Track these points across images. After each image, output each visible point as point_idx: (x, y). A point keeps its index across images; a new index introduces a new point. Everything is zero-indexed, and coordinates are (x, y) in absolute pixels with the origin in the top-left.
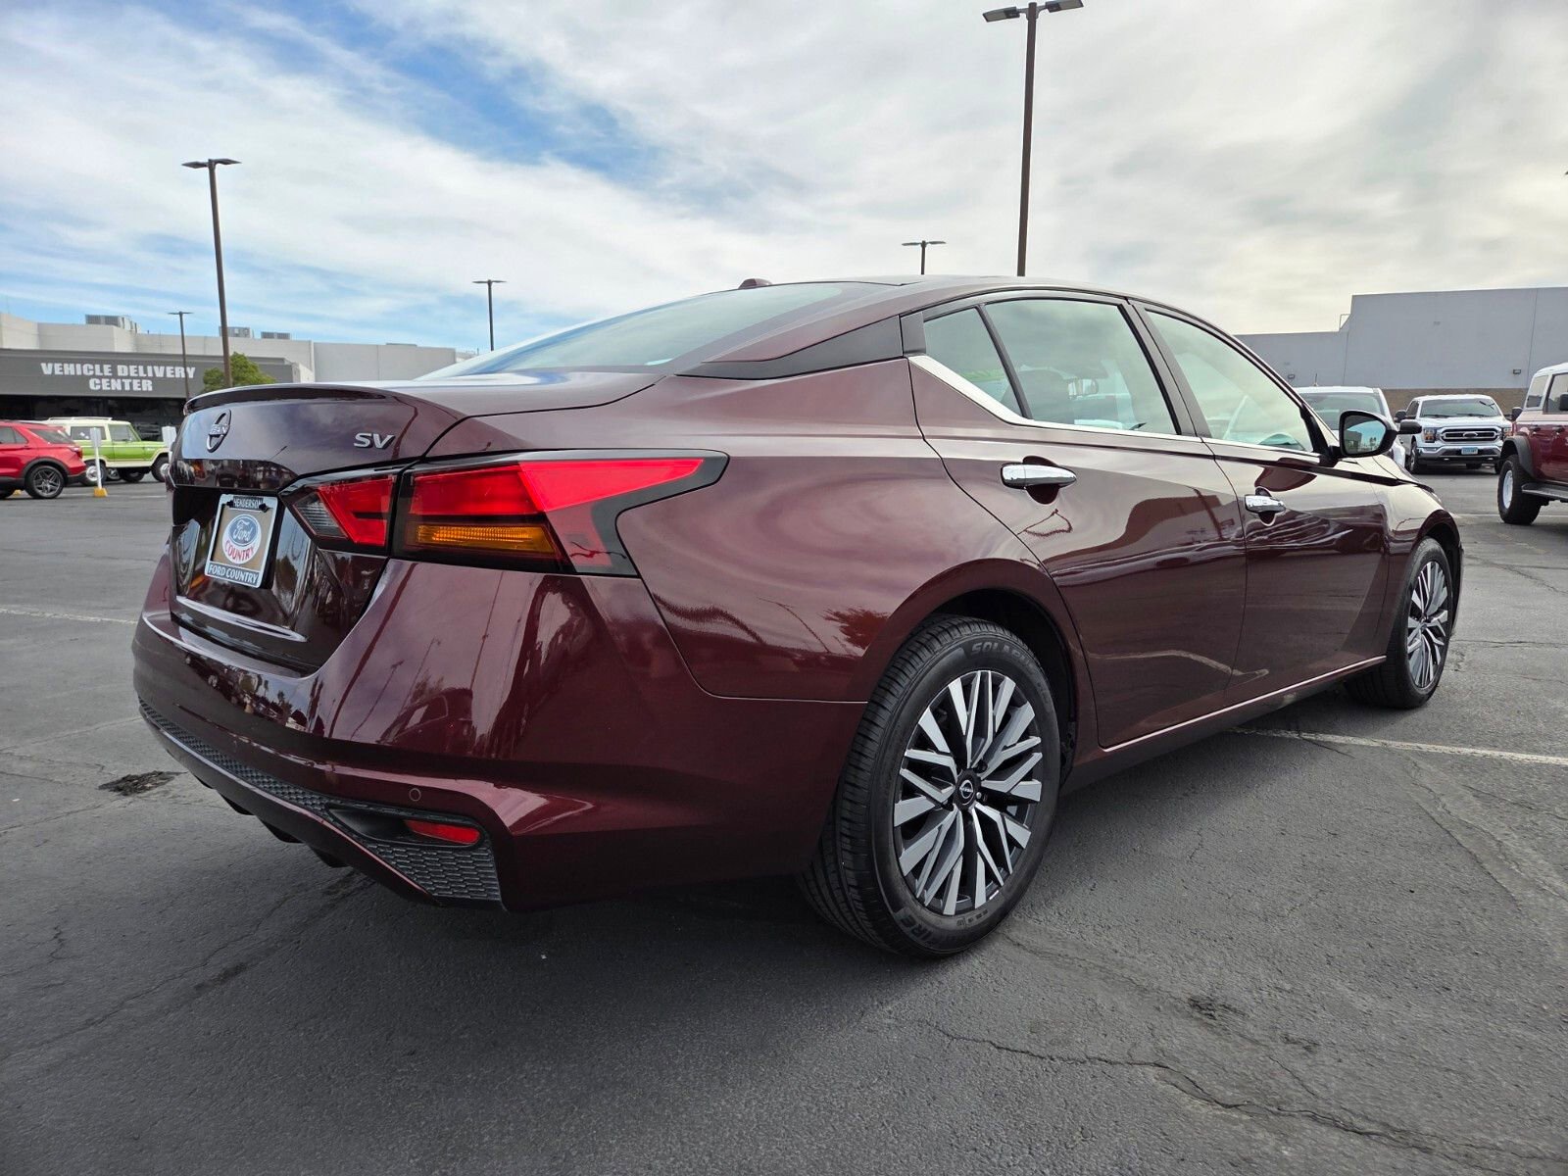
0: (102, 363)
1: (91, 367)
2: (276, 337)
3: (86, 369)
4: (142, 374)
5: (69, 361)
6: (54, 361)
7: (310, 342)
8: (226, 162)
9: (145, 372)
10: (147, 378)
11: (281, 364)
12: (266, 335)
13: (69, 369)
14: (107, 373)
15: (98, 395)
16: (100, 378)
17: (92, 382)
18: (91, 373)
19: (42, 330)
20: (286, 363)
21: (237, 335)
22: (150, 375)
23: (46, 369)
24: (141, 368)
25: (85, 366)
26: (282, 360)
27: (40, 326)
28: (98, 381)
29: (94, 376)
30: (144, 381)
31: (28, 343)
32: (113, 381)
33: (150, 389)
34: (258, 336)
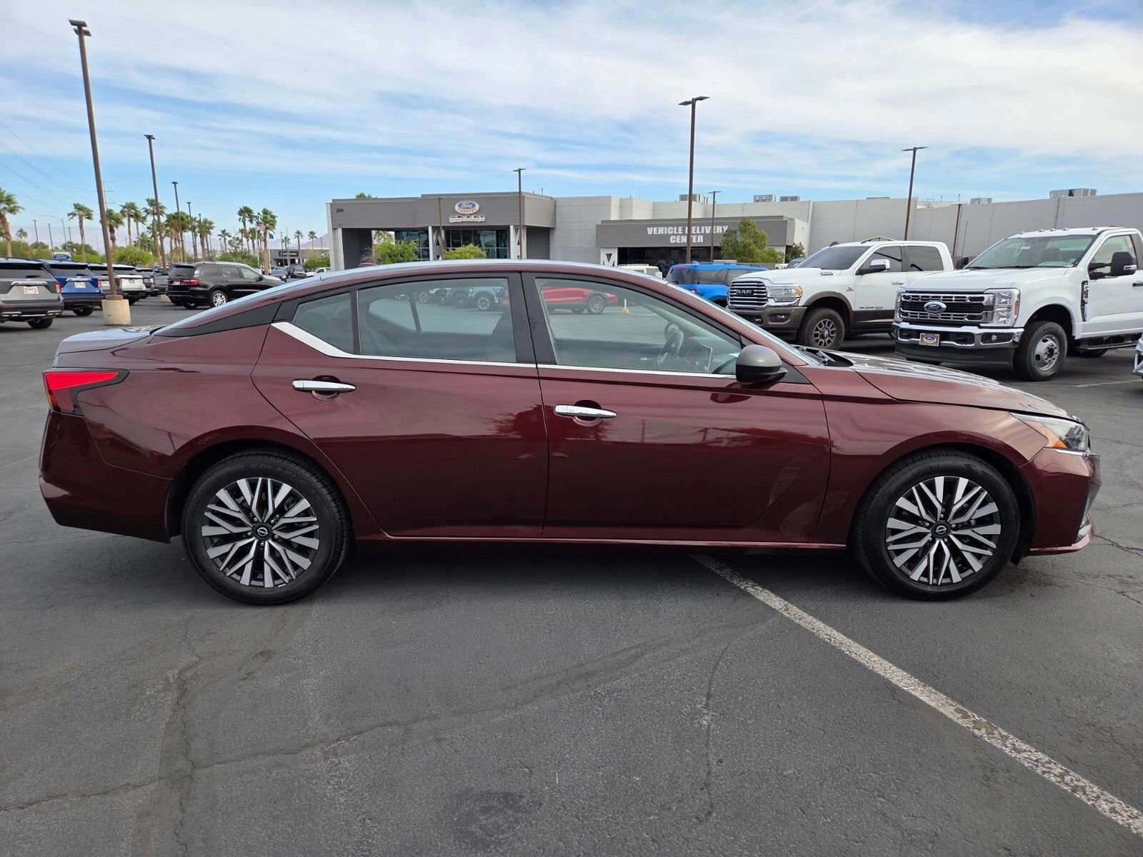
0: (678, 226)
1: (672, 229)
2: (789, 199)
3: (670, 230)
4: (698, 232)
5: (661, 226)
6: (654, 226)
7: (810, 201)
8: (701, 99)
9: (700, 230)
10: (701, 234)
11: (780, 220)
12: (783, 199)
13: (661, 231)
14: (680, 232)
15: (675, 246)
16: (676, 235)
17: (671, 238)
18: (672, 232)
19: (655, 207)
20: (784, 219)
21: (764, 201)
22: (703, 232)
23: (650, 231)
24: (698, 228)
25: (669, 228)
26: (782, 217)
27: (654, 204)
28: (674, 237)
29: (673, 234)
30: (699, 237)
31: (646, 215)
32: (683, 237)
33: (702, 241)
34: (778, 200)
